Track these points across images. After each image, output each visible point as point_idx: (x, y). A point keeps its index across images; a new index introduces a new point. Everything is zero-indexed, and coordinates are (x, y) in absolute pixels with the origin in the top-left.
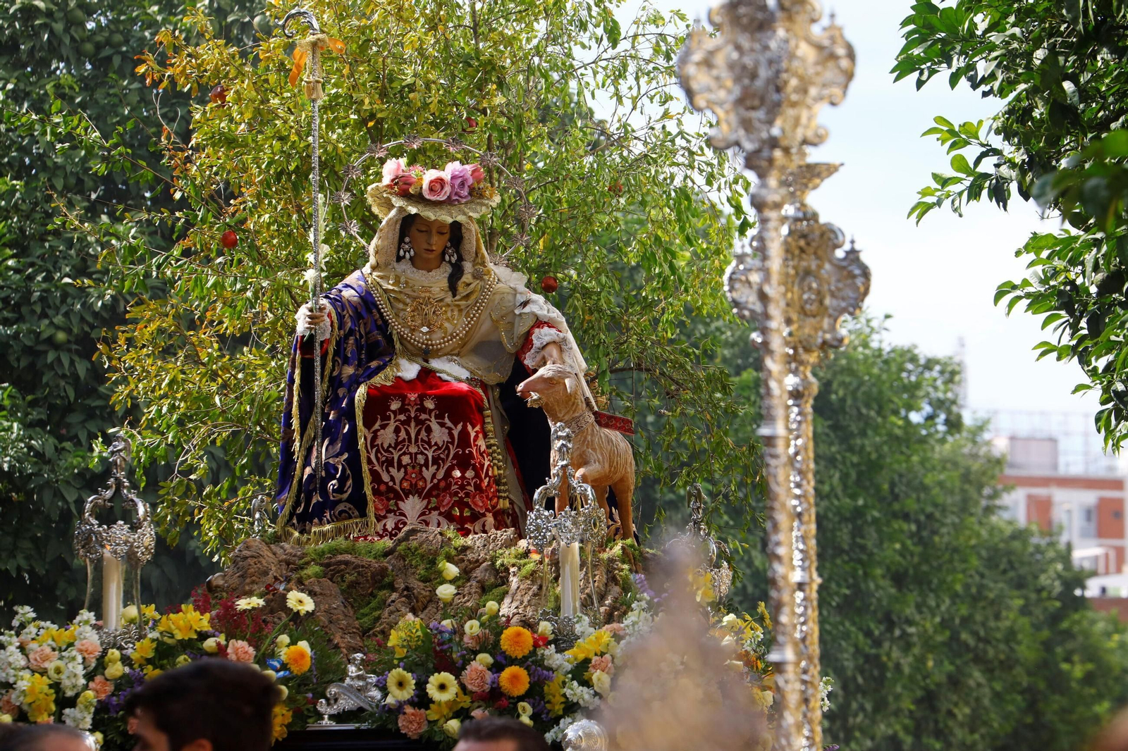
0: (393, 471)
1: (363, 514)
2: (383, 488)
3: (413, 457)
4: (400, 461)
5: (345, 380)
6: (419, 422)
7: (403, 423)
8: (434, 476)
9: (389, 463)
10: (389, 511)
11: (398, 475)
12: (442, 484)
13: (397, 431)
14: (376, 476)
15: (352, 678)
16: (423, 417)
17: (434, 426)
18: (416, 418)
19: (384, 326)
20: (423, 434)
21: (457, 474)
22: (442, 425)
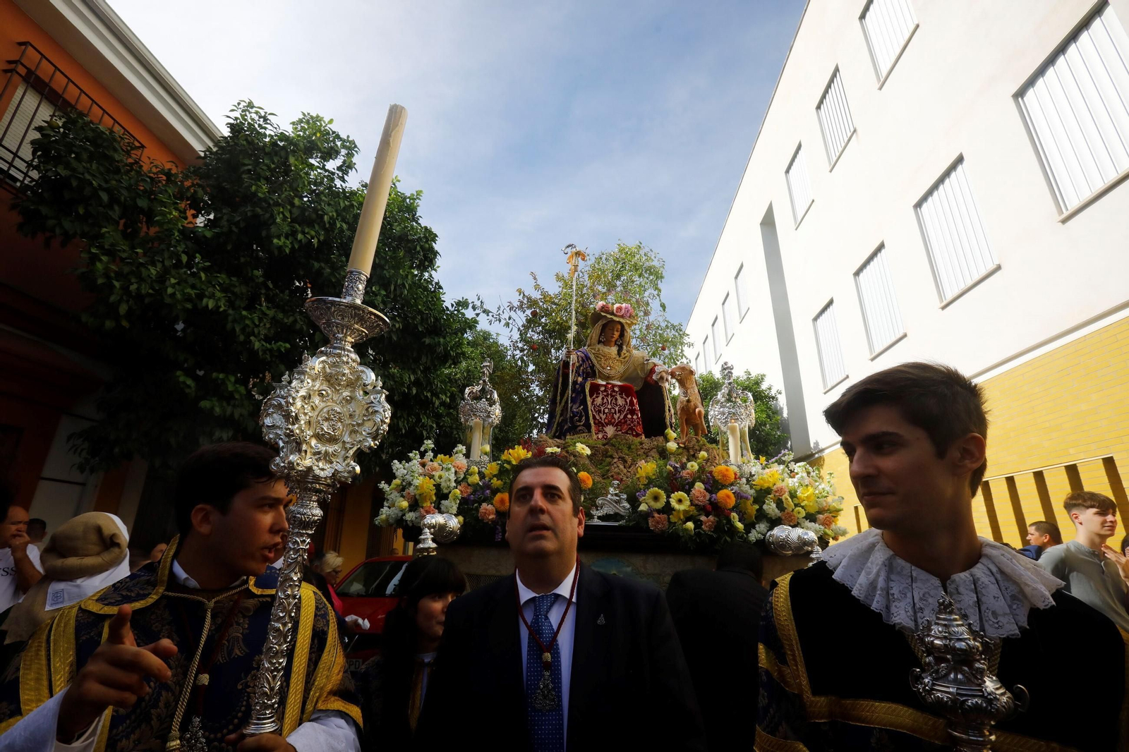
0: (601, 415)
1: (589, 431)
2: (597, 421)
3: (610, 409)
4: (604, 411)
5: (579, 382)
6: (612, 396)
7: (605, 396)
8: (619, 418)
9: (600, 411)
10: (600, 431)
11: (604, 417)
12: (623, 421)
13: (603, 399)
14: (594, 417)
15: (612, 495)
16: (614, 394)
17: (618, 397)
18: (611, 394)
19: (592, 367)
20: (614, 401)
21: (629, 416)
22: (622, 397)
